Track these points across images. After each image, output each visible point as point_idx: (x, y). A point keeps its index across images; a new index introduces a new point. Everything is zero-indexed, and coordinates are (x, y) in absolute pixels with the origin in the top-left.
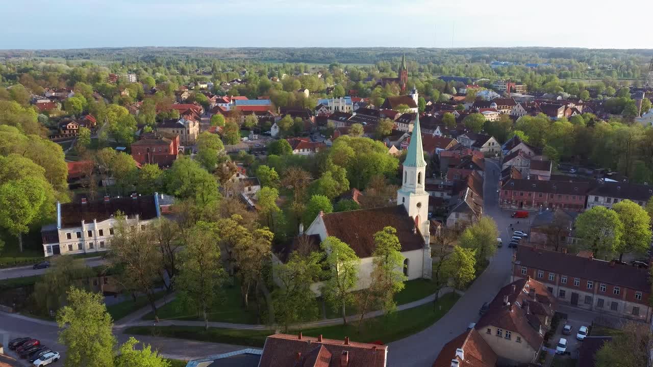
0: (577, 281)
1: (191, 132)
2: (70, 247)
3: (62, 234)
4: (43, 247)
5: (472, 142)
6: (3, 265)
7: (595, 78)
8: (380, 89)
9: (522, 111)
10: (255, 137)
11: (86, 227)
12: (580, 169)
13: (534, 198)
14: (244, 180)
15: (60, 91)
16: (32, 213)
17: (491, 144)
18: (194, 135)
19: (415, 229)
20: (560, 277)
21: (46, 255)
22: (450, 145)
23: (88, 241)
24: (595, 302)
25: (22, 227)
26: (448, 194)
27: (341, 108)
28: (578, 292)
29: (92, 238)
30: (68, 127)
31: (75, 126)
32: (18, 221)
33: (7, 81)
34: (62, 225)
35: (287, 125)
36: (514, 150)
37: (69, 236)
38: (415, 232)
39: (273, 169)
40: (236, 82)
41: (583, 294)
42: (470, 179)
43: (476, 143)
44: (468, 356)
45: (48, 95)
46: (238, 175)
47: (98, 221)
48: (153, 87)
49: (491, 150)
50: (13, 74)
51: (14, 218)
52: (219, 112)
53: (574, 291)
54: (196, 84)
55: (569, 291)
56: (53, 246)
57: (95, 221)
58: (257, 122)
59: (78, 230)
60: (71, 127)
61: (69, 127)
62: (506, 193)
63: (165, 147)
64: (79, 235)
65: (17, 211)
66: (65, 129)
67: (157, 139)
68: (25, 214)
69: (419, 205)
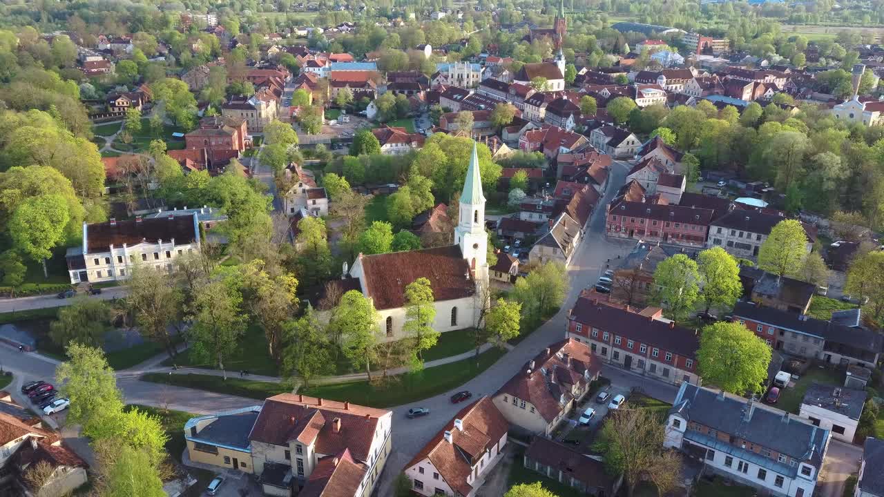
0: (631, 343)
1: (263, 115)
2: (99, 274)
3: (89, 259)
4: (69, 273)
5: (608, 140)
6: (25, 293)
7: (837, 24)
8: (524, 47)
9: (696, 88)
10: (345, 119)
11: (114, 252)
12: (731, 182)
13: (647, 226)
14: (308, 191)
15: (118, 40)
16: (55, 236)
17: (631, 142)
18: (267, 119)
19: (468, 274)
20: (614, 338)
21: (73, 281)
22: (577, 144)
23: (118, 268)
24: (648, 367)
25: (44, 252)
26: (547, 217)
27: (466, 76)
28: (631, 354)
29: (123, 264)
30: (117, 104)
31: (125, 103)
32: (40, 246)
33: (54, 21)
34: (88, 249)
35: (386, 105)
36: (647, 156)
37: (97, 262)
38: (468, 277)
39: (343, 178)
40: (345, 27)
41: (636, 358)
42: (576, 198)
43: (612, 140)
44: (468, 427)
45: (102, 47)
46: (301, 185)
47: (129, 245)
48: (234, 36)
49: (630, 150)
50: (61, 12)
51: (35, 242)
52: (304, 85)
53: (628, 353)
54: (292, 31)
55: (622, 353)
56: (80, 272)
57: (125, 245)
58: (351, 97)
59: (106, 255)
60: (121, 103)
61: (119, 104)
62: (615, 218)
63: (227, 140)
64: (108, 261)
65: (38, 234)
66: (114, 105)
67: (218, 127)
68: (46, 237)
69: (475, 246)
